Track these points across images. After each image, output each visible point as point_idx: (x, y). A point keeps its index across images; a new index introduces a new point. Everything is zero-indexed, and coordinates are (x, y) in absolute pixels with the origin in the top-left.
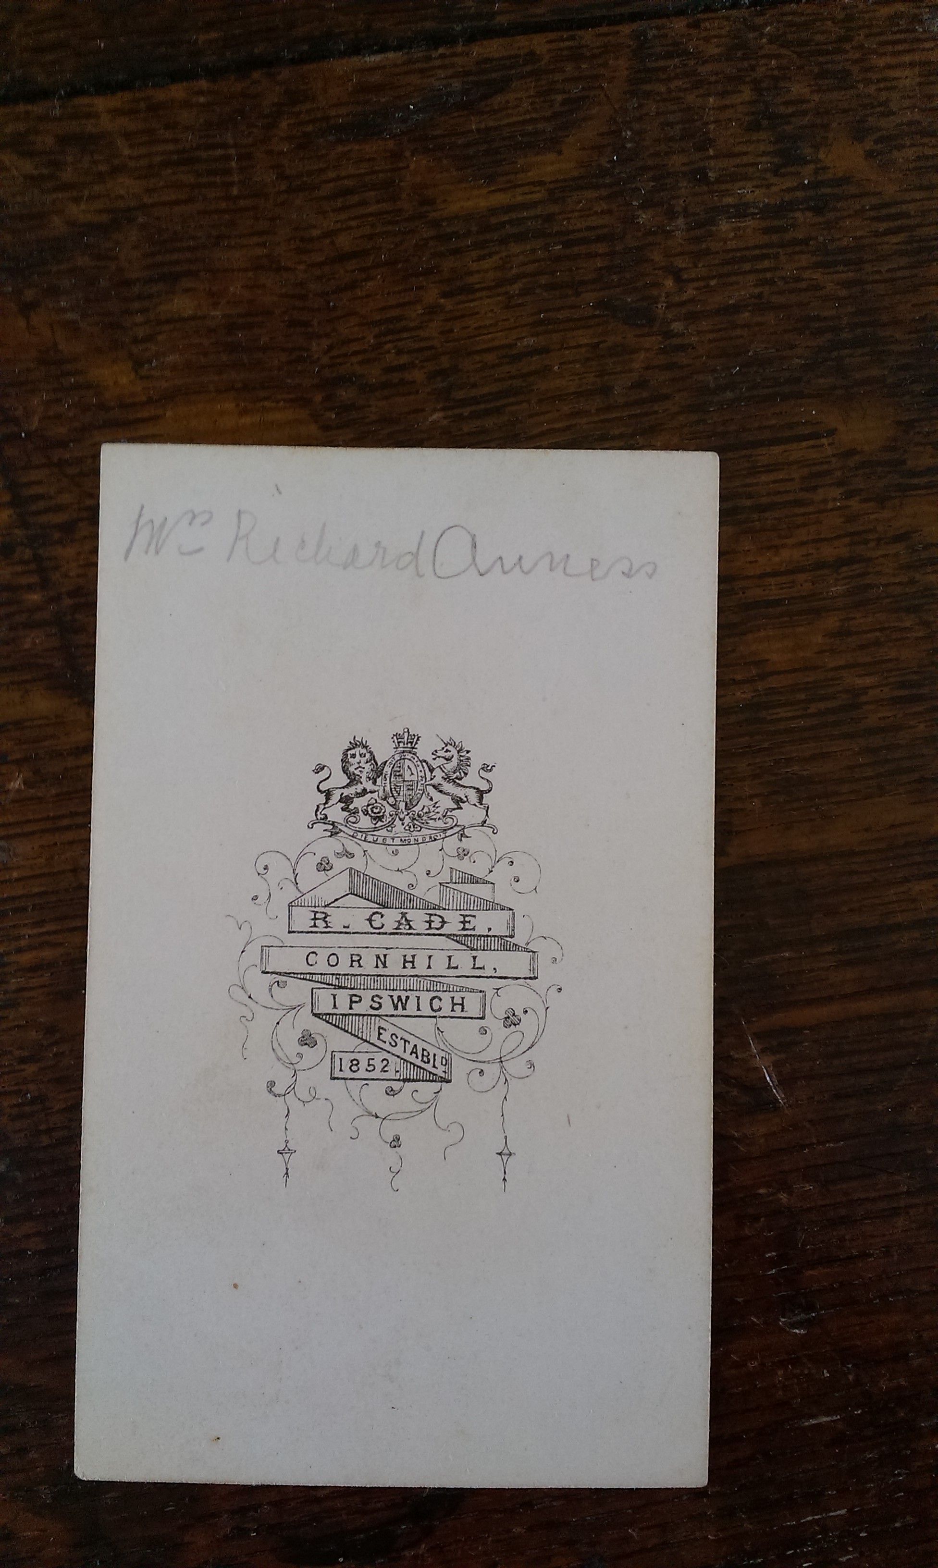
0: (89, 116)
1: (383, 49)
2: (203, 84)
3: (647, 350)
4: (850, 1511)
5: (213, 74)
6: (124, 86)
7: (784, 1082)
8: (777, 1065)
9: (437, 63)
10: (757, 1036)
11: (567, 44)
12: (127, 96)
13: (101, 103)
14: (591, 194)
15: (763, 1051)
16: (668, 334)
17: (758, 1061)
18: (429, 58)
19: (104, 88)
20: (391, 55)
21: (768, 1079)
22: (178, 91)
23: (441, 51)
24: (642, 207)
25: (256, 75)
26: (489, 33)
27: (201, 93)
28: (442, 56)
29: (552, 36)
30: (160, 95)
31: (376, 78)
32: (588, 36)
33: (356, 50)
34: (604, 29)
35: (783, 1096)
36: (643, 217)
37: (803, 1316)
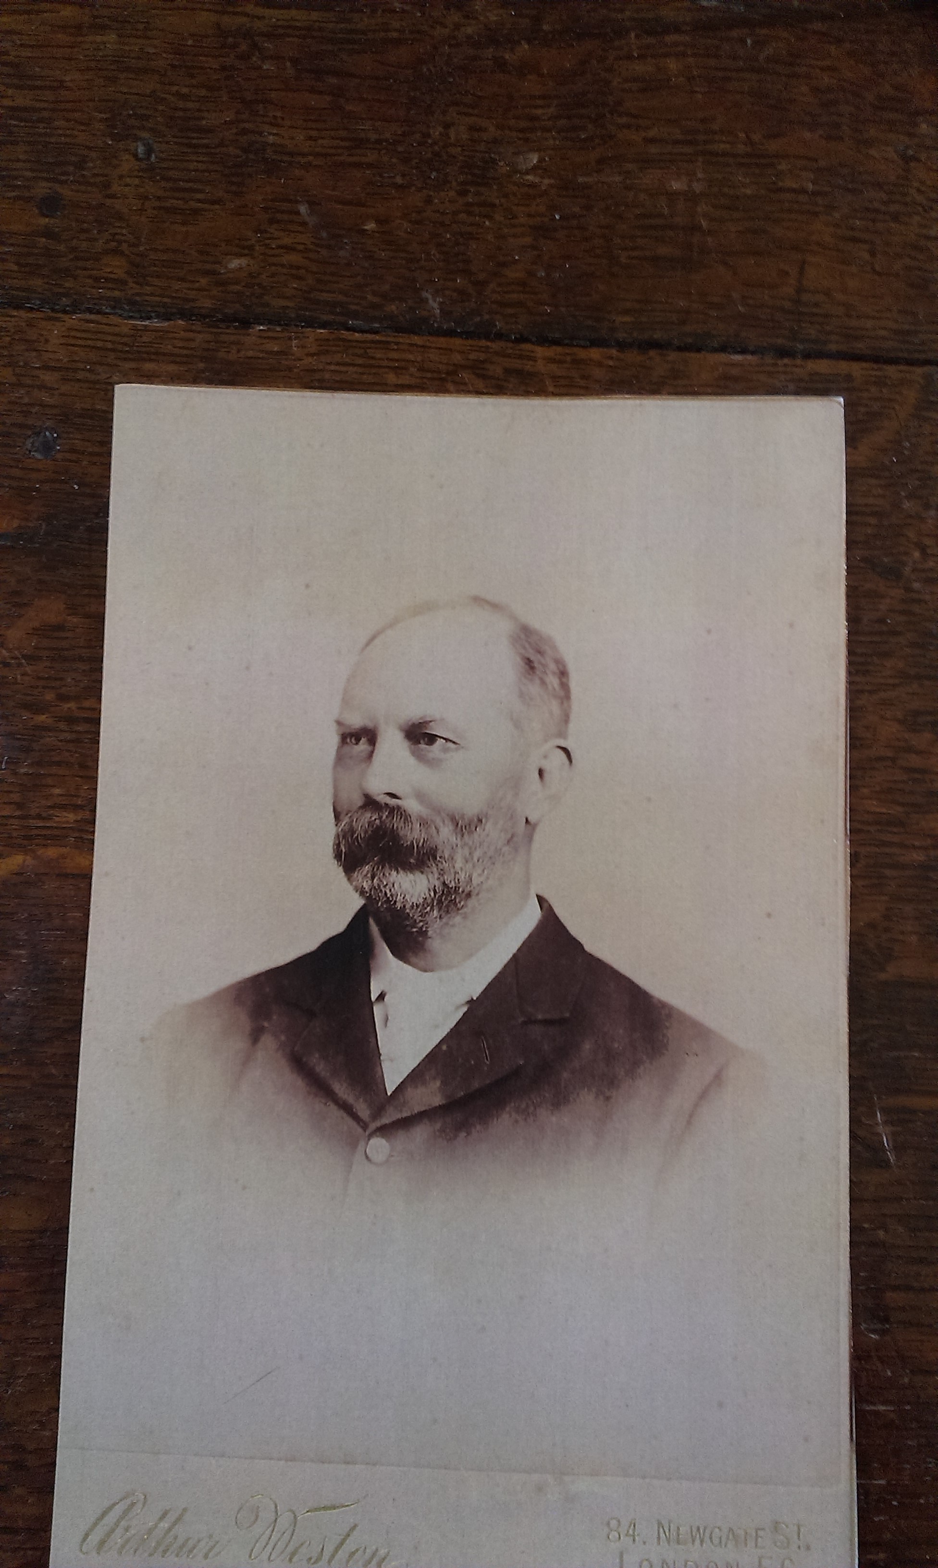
0: (530, 358)
1: (743, 352)
2: (614, 352)
3: (892, 598)
4: (888, 1483)
5: (622, 346)
6: (556, 342)
7: (898, 1148)
8: (894, 1134)
9: (781, 369)
10: (883, 1110)
11: (875, 373)
12: (559, 349)
13: (540, 351)
14: (873, 481)
15: (885, 1123)
16: (908, 589)
17: (880, 1129)
18: (776, 365)
19: (544, 341)
20: (749, 357)
21: (885, 1142)
22: (595, 353)
23: (786, 361)
24: (909, 497)
25: (652, 353)
26: (821, 355)
27: (611, 358)
28: (785, 365)
29: (864, 365)
30: (582, 354)
31: (735, 371)
32: (891, 371)
33: (723, 349)
34: (902, 367)
35: (894, 1157)
36: (907, 505)
37: (879, 1326)
